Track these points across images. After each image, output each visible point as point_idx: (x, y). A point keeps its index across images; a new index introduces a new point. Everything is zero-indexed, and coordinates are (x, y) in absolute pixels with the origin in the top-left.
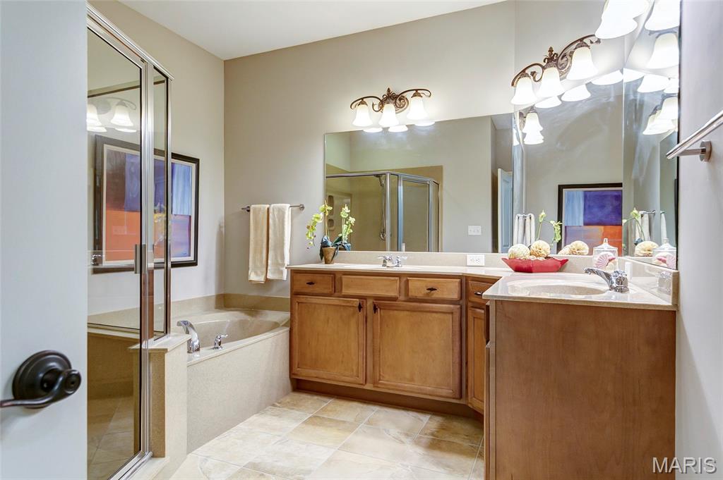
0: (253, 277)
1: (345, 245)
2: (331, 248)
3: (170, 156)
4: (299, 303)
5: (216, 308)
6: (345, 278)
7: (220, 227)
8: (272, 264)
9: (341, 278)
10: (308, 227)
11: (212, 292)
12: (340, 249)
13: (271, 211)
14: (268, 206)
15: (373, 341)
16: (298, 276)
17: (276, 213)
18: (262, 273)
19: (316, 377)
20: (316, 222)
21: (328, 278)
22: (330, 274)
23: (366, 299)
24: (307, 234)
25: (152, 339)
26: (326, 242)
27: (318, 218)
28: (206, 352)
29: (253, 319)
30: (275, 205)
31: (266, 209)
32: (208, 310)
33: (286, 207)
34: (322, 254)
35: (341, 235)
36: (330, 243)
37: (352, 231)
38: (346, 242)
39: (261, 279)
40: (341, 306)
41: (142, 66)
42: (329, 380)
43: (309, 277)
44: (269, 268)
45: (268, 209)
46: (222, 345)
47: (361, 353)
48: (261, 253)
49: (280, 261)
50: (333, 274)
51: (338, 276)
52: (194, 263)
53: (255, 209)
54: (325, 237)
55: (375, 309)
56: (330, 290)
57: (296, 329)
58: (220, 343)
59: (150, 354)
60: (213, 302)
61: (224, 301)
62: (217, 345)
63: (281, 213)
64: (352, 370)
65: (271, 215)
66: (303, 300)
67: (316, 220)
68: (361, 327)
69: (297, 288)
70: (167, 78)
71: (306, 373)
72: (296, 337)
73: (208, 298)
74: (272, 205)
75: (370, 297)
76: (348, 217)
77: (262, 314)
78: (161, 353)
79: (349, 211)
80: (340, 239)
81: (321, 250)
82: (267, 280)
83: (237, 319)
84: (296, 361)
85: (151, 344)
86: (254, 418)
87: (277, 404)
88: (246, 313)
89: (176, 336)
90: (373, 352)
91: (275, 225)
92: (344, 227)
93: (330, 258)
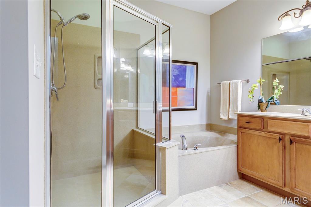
0: (222, 117)
1: (276, 102)
2: (265, 104)
3: (171, 61)
4: (242, 132)
5: (206, 130)
6: (270, 122)
7: (208, 93)
8: (232, 110)
9: (267, 121)
10: (249, 92)
11: (204, 122)
12: (271, 104)
13: (231, 84)
14: (229, 82)
15: (290, 162)
16: (242, 118)
17: (233, 85)
18: (226, 115)
19: (252, 175)
20: (253, 89)
21: (259, 121)
22: (261, 118)
23: (284, 135)
24: (249, 96)
25: (162, 142)
26: (261, 100)
27: (255, 87)
28: (190, 151)
29: (222, 137)
30: (233, 81)
31: (229, 83)
32: (202, 131)
33: (239, 81)
34: (259, 107)
35: (273, 96)
36: (264, 100)
37: (281, 93)
38: (276, 99)
39: (226, 118)
40: (267, 137)
41: (156, 24)
42: (261, 179)
43: (248, 119)
44: (230, 113)
45: (230, 83)
46: (198, 149)
47: (281, 168)
48: (226, 105)
49: (235, 110)
50: (262, 118)
51: (265, 120)
52: (196, 109)
53: (223, 83)
54: (261, 97)
55: (291, 142)
56: (260, 127)
57: (240, 146)
58: (196, 148)
59: (160, 148)
60: (204, 127)
61: (210, 127)
62: (195, 149)
63: (236, 84)
64: (275, 177)
65: (231, 86)
66: (244, 131)
67: (254, 87)
68: (281, 152)
69: (241, 125)
70: (169, 27)
71: (247, 171)
72: (240, 150)
73: (202, 125)
74: (232, 81)
75: (288, 134)
76: (279, 85)
77: (227, 135)
78: (164, 149)
79: (279, 81)
80: (273, 98)
81: (259, 104)
82: (229, 119)
83: (214, 136)
84: (240, 164)
85: (160, 144)
86: (214, 188)
87: (229, 184)
88: (219, 134)
89: (174, 142)
90: (290, 169)
91: (233, 91)
92: (276, 91)
93: (264, 109)
